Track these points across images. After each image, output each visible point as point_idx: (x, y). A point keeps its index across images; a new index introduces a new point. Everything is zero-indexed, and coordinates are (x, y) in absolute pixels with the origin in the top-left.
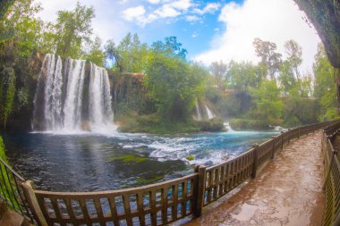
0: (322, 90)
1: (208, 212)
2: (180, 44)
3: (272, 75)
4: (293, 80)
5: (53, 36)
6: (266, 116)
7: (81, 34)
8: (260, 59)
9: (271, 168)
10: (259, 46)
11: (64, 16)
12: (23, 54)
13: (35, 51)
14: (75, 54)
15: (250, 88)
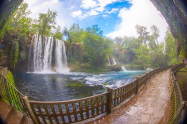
0: (169, 49)
1: (114, 111)
2: (100, 29)
3: (145, 43)
4: (155, 45)
5: (37, 26)
6: (142, 63)
7: (51, 25)
8: (139, 35)
9: (145, 88)
10: (138, 28)
11: (42, 16)
12: (22, 35)
13: (28, 33)
14: (48, 34)
15: (134, 49)
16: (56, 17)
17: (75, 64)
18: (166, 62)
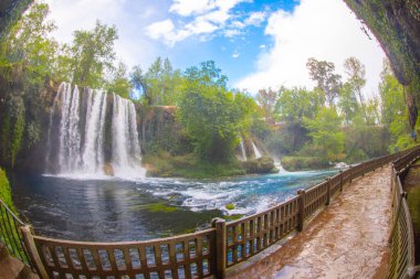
2: (219, 70)
3: (331, 101)
4: (356, 105)
5: (69, 61)
6: (325, 152)
7: (101, 59)
8: (315, 83)
10: (314, 68)
12: (33, 82)
13: (47, 79)
14: (95, 82)
15: (304, 119)
16: (115, 41)
17: (160, 156)
18: (383, 147)
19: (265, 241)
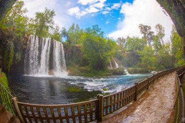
0: (176, 50)
2: (100, 29)
3: (149, 43)
4: (160, 45)
5: (34, 25)
7: (48, 25)
8: (143, 35)
10: (142, 28)
11: (39, 15)
12: (18, 35)
13: (24, 33)
14: (45, 35)
15: (138, 50)
16: (54, 17)
17: (74, 67)
18: (172, 64)
19: (120, 105)
